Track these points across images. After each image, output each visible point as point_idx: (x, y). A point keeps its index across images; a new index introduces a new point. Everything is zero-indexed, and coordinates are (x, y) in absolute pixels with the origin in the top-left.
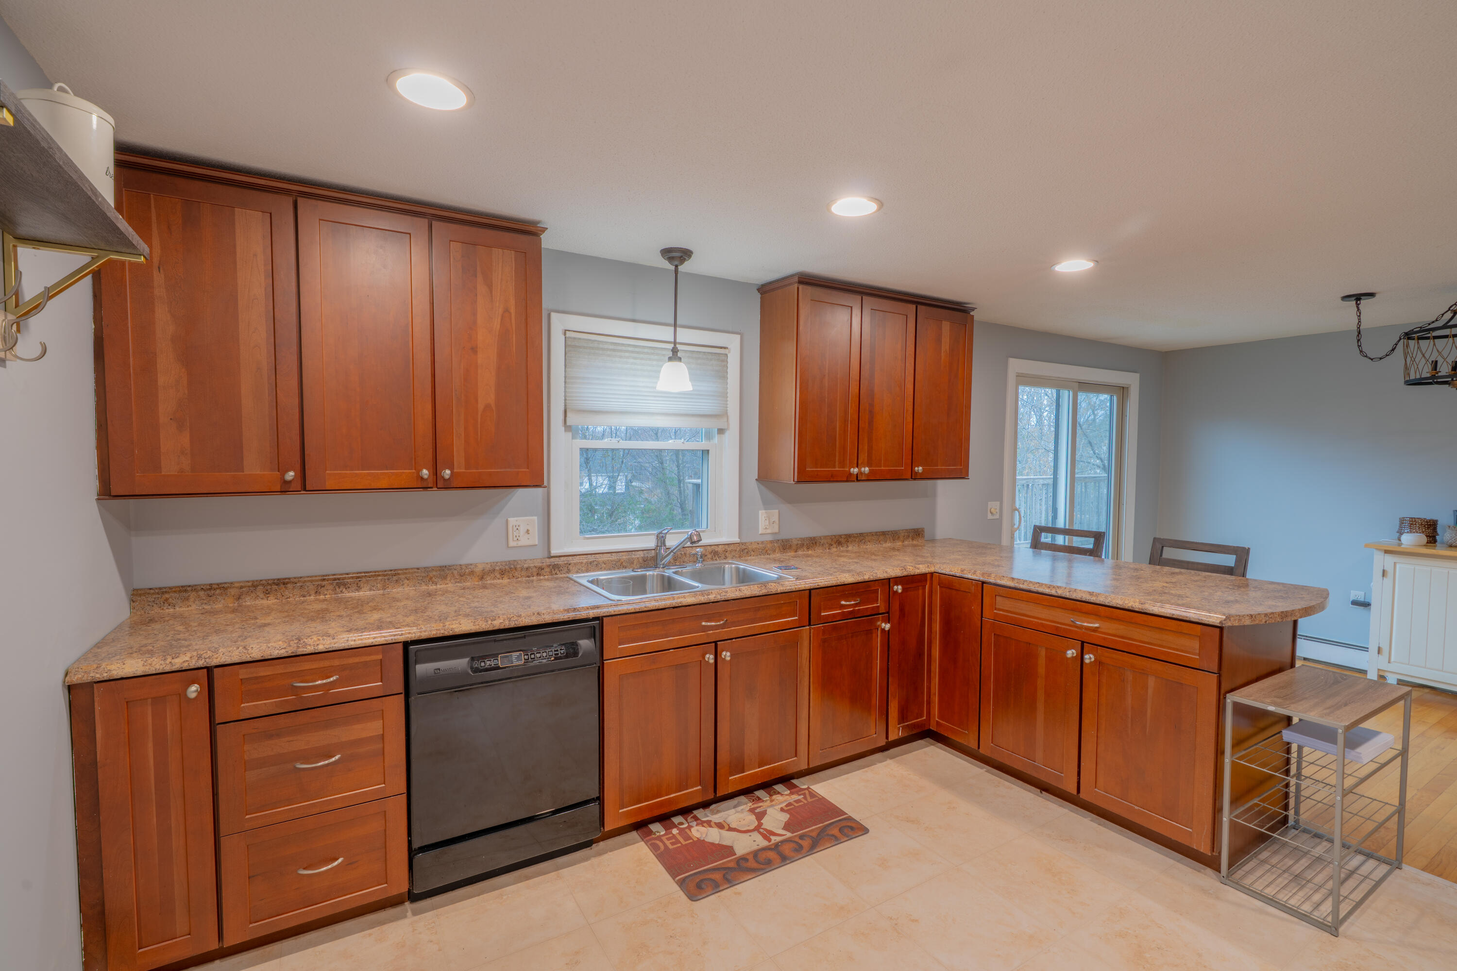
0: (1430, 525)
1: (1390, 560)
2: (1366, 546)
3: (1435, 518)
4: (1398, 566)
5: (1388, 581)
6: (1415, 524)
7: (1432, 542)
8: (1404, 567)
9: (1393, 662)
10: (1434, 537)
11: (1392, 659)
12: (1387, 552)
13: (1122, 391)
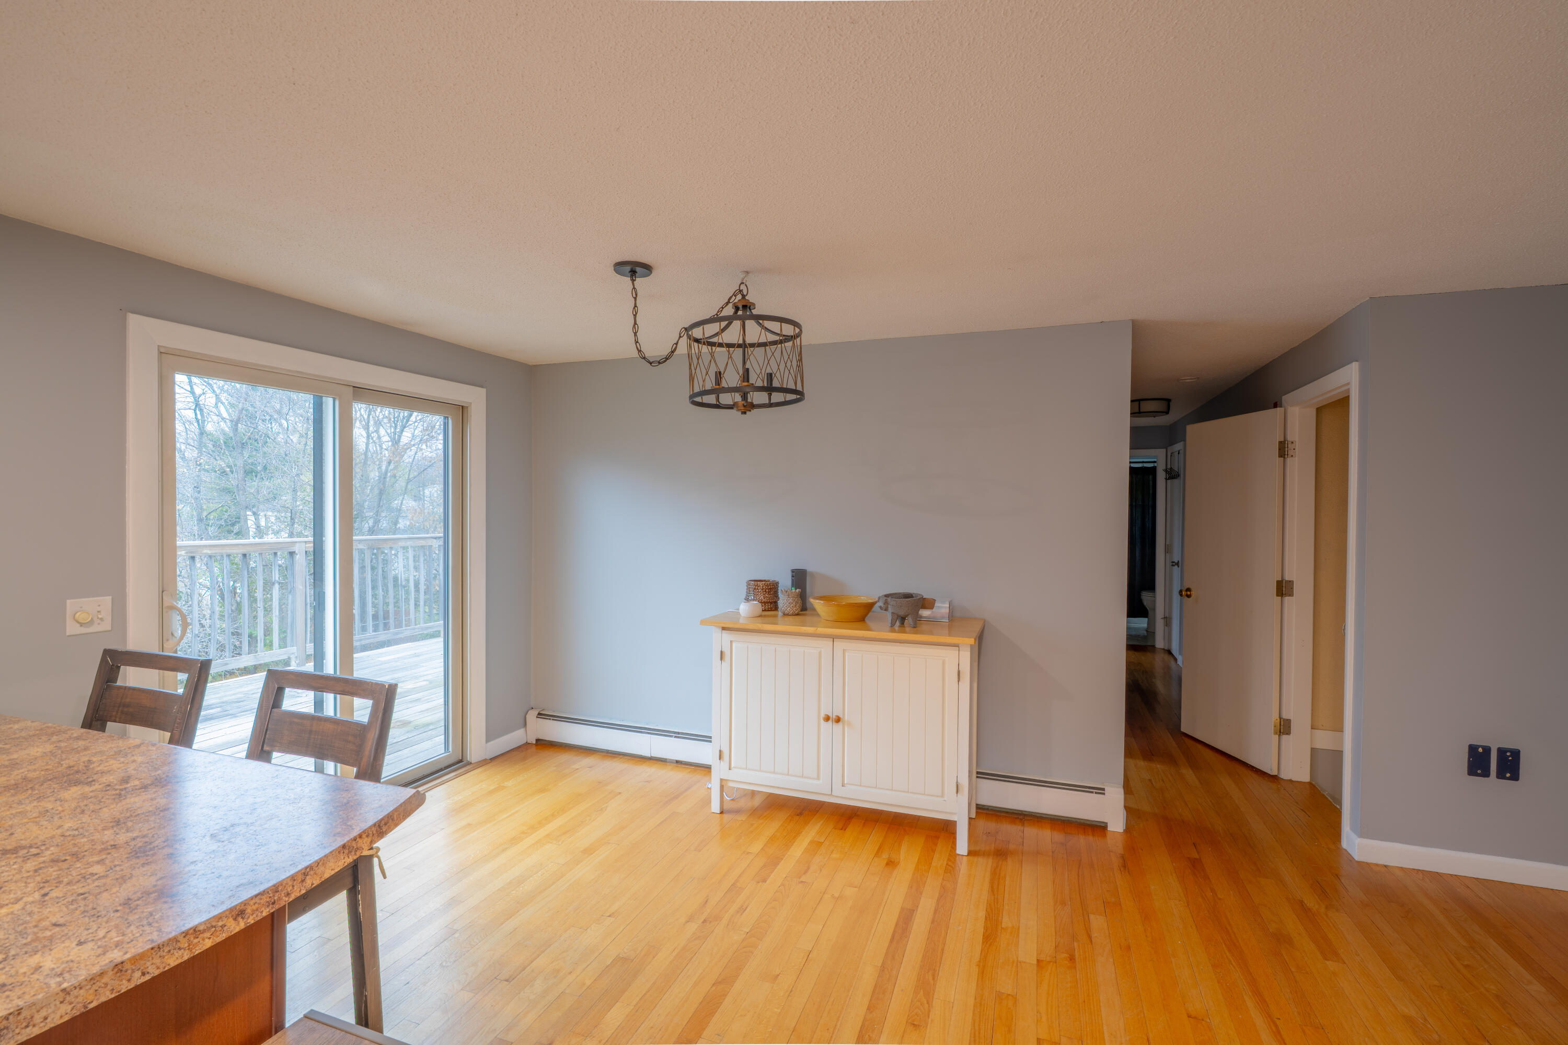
0: (770, 589)
1: (727, 637)
2: (703, 622)
3: (777, 579)
4: (734, 645)
5: (726, 664)
6: (758, 589)
7: (773, 609)
8: (741, 646)
9: (734, 767)
10: (776, 603)
11: (733, 765)
12: (724, 629)
13: (461, 412)
